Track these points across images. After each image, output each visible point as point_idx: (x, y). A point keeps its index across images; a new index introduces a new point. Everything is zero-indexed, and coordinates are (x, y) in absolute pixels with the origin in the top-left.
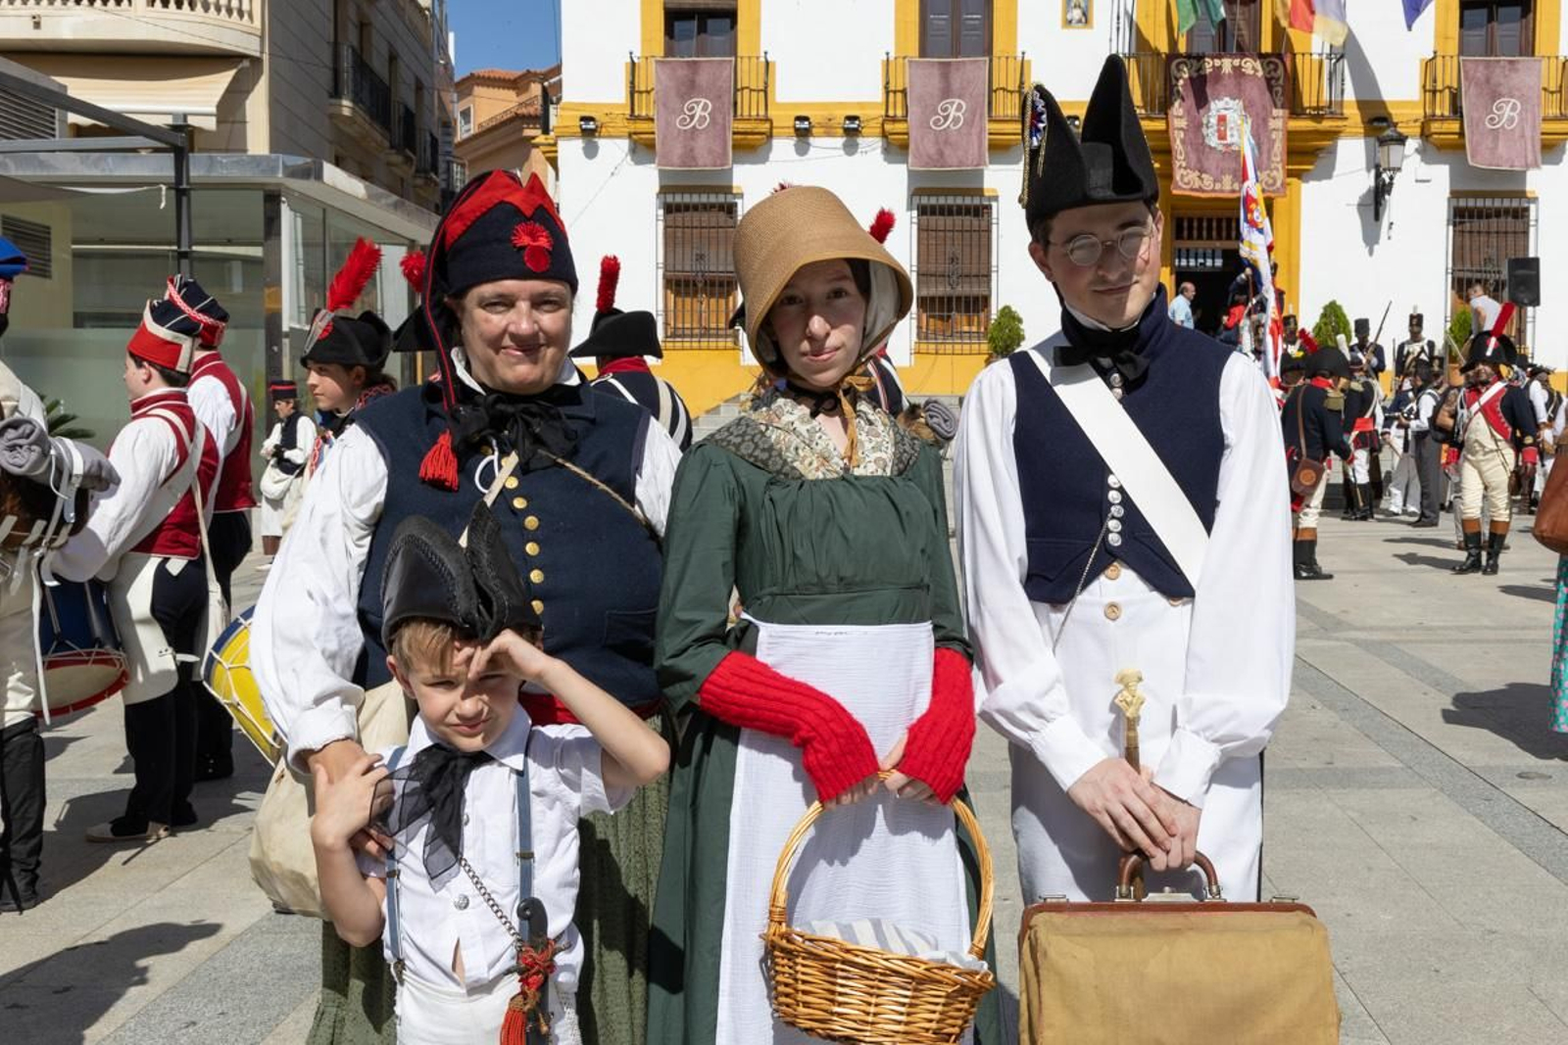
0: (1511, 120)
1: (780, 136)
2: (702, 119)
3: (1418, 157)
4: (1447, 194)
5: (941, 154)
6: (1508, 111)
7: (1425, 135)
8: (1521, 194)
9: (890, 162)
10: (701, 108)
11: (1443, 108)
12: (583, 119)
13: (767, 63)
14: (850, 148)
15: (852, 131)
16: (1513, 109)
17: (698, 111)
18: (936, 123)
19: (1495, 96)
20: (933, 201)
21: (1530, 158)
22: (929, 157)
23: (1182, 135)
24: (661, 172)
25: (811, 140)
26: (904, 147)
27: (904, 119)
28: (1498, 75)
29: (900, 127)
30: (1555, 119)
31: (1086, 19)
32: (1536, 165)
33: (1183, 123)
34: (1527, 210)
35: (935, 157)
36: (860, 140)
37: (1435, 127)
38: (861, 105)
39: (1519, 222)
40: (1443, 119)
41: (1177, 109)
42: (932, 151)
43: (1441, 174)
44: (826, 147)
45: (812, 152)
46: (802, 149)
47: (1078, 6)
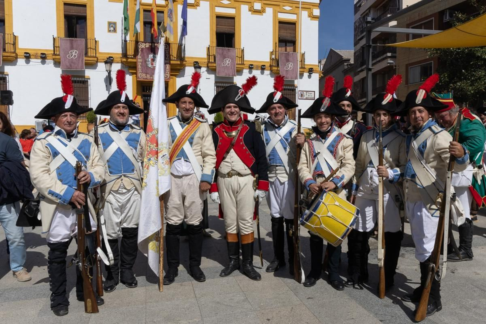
0: (228, 64)
1: (20, 58)
3: (206, 72)
4: (214, 83)
5: (71, 66)
6: (228, 62)
7: (208, 67)
9: (56, 67)
11: (212, 60)
14: (43, 63)
15: (43, 57)
16: (229, 61)
18: (69, 56)
19: (224, 57)
21: (233, 73)
22: (67, 66)
23: (141, 64)
25: (31, 60)
26: (59, 63)
27: (59, 55)
28: (225, 53)
30: (240, 64)
31: (115, 30)
32: (235, 76)
33: (141, 60)
35: (69, 66)
36: (46, 60)
37: (210, 65)
38: (47, 50)
40: (212, 63)
41: (139, 56)
42: (68, 64)
43: (212, 77)
44: (35, 62)
45: (31, 63)
46: (28, 62)
47: (112, 26)
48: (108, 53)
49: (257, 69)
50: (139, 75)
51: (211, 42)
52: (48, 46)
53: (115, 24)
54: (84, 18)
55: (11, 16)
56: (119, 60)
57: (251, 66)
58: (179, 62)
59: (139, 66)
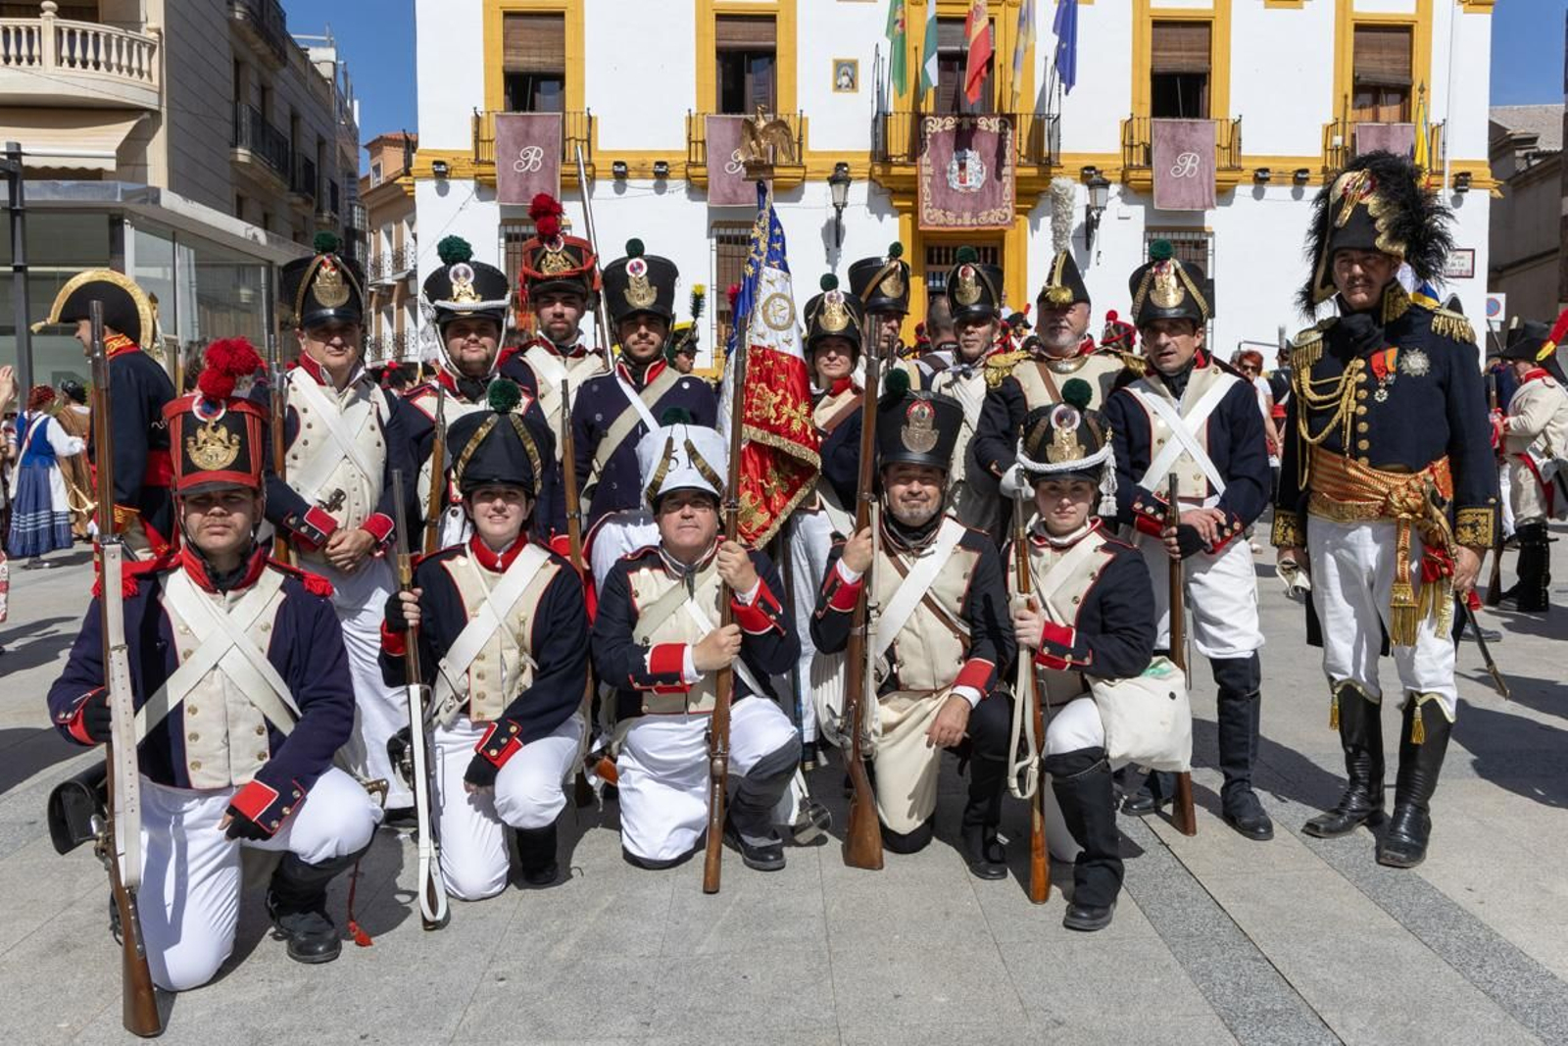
0: (1192, 170)
1: (602, 178)
2: (536, 163)
3: (1119, 199)
4: (1143, 229)
5: (735, 193)
6: (1189, 163)
7: (1125, 181)
8: (1201, 230)
9: (693, 200)
10: (534, 155)
11: (1139, 159)
12: (435, 163)
13: (590, 118)
14: (660, 188)
15: (661, 174)
16: (1194, 161)
17: (532, 157)
18: (730, 168)
19: (1179, 150)
20: (729, 232)
21: (1207, 199)
22: (725, 195)
23: (929, 179)
24: (502, 208)
25: (628, 181)
26: (704, 188)
27: (704, 165)
28: (1181, 133)
29: (701, 171)
30: (1227, 170)
31: (853, 85)
32: (1212, 206)
33: (930, 170)
34: (1206, 242)
35: (731, 196)
36: (668, 182)
37: (1133, 174)
38: (669, 153)
39: (1200, 251)
40: (1139, 168)
41: (925, 159)
42: (728, 191)
43: (1138, 212)
44: (640, 188)
45: (629, 191)
46: (620, 188)
47: (846, 73)
48: (833, 154)
49: (1281, 184)
50: (925, 213)
51: (1137, 102)
52: (673, 141)
53: (853, 64)
54: (770, 54)
55: (580, 61)
56: (864, 172)
57: (1260, 175)
58: (1033, 171)
59: (925, 189)
